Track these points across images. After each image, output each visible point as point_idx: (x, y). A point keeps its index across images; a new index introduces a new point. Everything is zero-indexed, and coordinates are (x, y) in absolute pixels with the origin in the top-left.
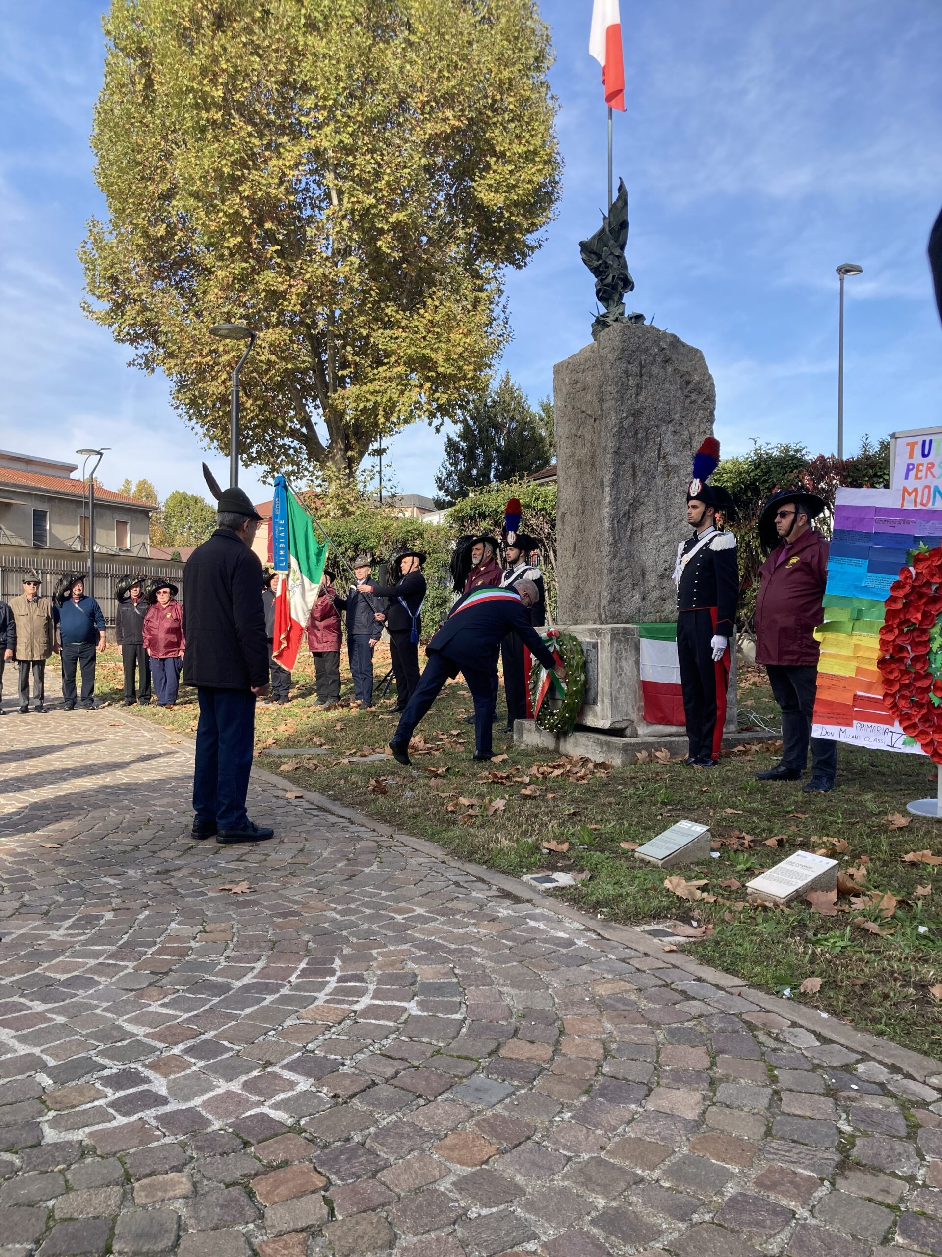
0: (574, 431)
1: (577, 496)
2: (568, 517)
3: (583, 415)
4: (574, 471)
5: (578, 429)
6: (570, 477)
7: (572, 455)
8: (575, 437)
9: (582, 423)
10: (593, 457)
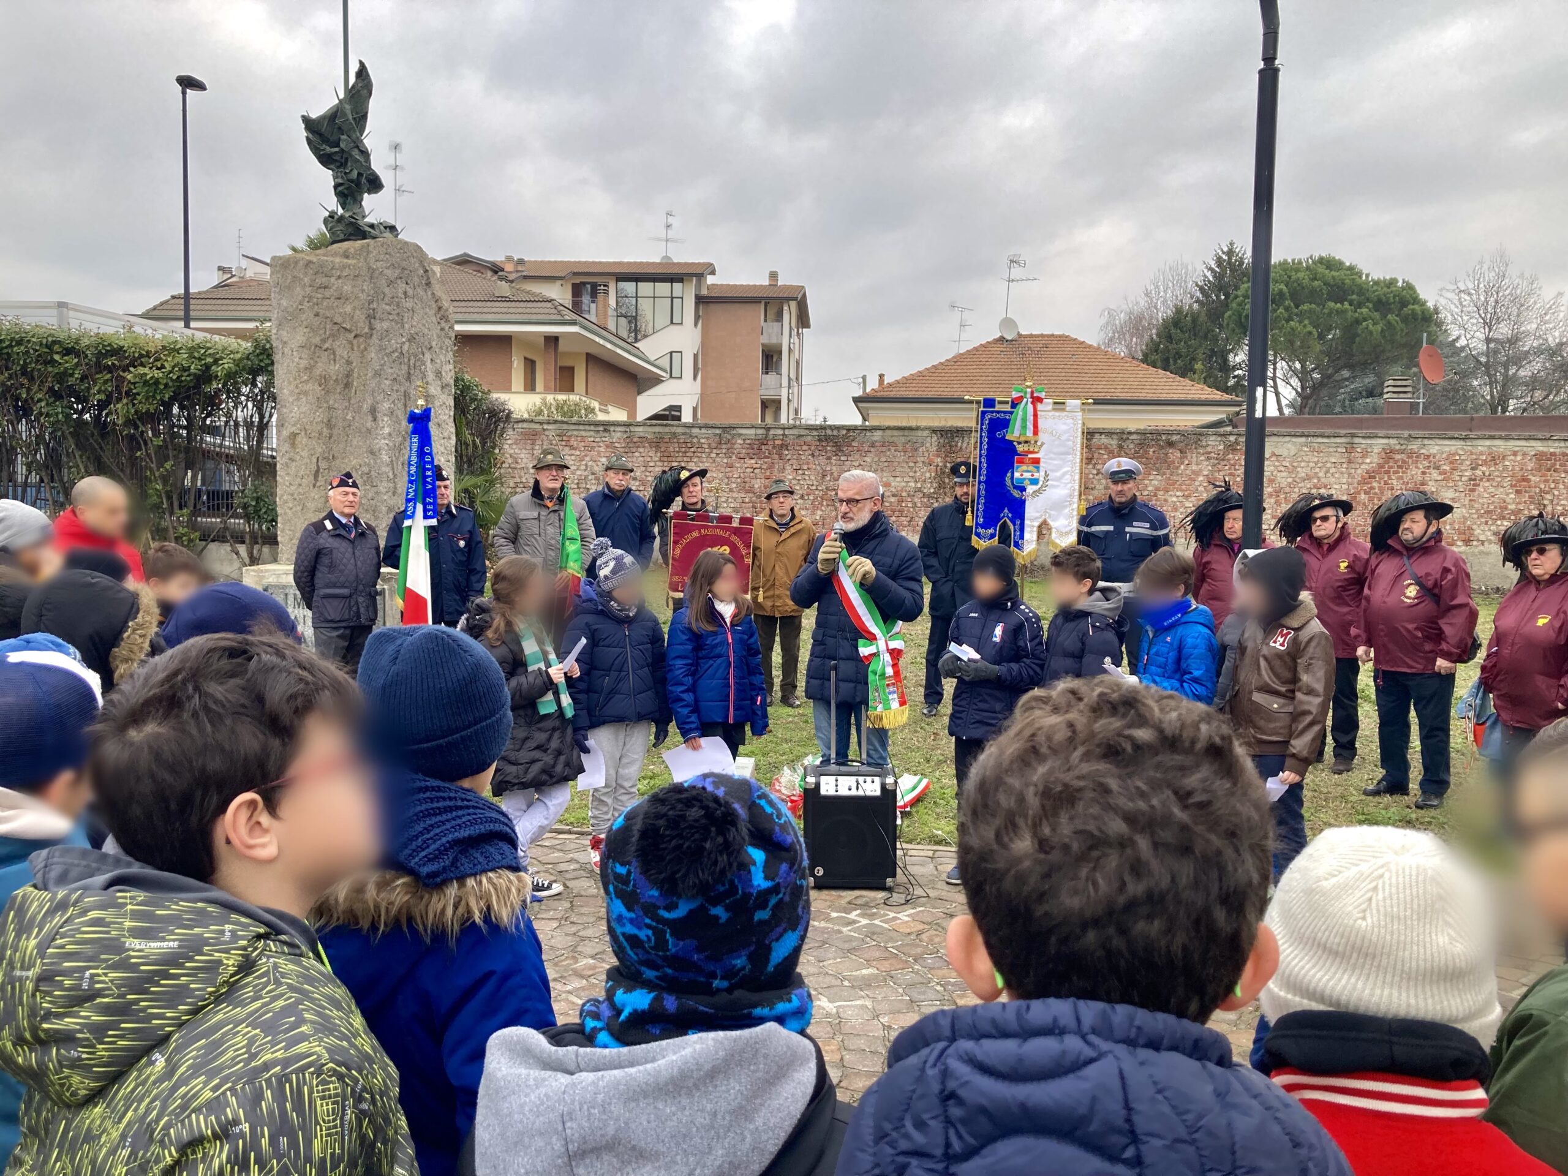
0: (317, 340)
1: (320, 415)
2: (302, 440)
3: (336, 327)
4: (313, 387)
5: (324, 341)
6: (306, 393)
7: (309, 369)
8: (315, 350)
9: (333, 335)
10: (348, 376)
